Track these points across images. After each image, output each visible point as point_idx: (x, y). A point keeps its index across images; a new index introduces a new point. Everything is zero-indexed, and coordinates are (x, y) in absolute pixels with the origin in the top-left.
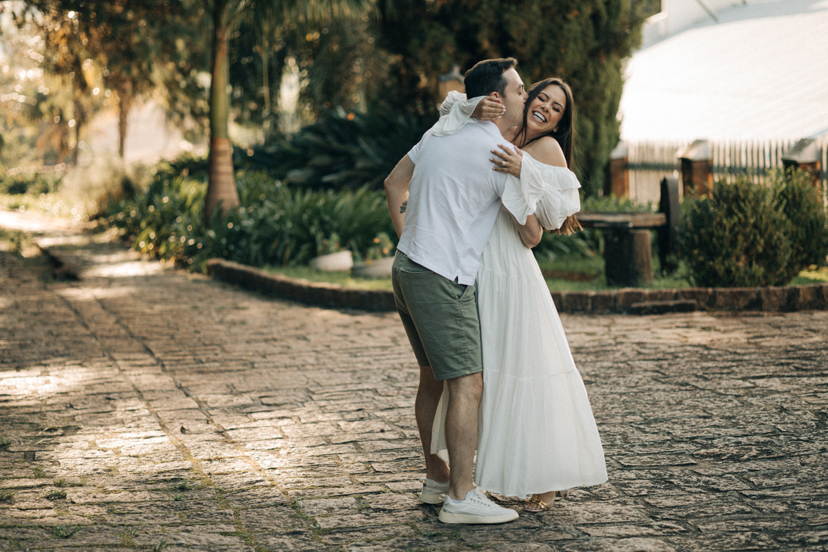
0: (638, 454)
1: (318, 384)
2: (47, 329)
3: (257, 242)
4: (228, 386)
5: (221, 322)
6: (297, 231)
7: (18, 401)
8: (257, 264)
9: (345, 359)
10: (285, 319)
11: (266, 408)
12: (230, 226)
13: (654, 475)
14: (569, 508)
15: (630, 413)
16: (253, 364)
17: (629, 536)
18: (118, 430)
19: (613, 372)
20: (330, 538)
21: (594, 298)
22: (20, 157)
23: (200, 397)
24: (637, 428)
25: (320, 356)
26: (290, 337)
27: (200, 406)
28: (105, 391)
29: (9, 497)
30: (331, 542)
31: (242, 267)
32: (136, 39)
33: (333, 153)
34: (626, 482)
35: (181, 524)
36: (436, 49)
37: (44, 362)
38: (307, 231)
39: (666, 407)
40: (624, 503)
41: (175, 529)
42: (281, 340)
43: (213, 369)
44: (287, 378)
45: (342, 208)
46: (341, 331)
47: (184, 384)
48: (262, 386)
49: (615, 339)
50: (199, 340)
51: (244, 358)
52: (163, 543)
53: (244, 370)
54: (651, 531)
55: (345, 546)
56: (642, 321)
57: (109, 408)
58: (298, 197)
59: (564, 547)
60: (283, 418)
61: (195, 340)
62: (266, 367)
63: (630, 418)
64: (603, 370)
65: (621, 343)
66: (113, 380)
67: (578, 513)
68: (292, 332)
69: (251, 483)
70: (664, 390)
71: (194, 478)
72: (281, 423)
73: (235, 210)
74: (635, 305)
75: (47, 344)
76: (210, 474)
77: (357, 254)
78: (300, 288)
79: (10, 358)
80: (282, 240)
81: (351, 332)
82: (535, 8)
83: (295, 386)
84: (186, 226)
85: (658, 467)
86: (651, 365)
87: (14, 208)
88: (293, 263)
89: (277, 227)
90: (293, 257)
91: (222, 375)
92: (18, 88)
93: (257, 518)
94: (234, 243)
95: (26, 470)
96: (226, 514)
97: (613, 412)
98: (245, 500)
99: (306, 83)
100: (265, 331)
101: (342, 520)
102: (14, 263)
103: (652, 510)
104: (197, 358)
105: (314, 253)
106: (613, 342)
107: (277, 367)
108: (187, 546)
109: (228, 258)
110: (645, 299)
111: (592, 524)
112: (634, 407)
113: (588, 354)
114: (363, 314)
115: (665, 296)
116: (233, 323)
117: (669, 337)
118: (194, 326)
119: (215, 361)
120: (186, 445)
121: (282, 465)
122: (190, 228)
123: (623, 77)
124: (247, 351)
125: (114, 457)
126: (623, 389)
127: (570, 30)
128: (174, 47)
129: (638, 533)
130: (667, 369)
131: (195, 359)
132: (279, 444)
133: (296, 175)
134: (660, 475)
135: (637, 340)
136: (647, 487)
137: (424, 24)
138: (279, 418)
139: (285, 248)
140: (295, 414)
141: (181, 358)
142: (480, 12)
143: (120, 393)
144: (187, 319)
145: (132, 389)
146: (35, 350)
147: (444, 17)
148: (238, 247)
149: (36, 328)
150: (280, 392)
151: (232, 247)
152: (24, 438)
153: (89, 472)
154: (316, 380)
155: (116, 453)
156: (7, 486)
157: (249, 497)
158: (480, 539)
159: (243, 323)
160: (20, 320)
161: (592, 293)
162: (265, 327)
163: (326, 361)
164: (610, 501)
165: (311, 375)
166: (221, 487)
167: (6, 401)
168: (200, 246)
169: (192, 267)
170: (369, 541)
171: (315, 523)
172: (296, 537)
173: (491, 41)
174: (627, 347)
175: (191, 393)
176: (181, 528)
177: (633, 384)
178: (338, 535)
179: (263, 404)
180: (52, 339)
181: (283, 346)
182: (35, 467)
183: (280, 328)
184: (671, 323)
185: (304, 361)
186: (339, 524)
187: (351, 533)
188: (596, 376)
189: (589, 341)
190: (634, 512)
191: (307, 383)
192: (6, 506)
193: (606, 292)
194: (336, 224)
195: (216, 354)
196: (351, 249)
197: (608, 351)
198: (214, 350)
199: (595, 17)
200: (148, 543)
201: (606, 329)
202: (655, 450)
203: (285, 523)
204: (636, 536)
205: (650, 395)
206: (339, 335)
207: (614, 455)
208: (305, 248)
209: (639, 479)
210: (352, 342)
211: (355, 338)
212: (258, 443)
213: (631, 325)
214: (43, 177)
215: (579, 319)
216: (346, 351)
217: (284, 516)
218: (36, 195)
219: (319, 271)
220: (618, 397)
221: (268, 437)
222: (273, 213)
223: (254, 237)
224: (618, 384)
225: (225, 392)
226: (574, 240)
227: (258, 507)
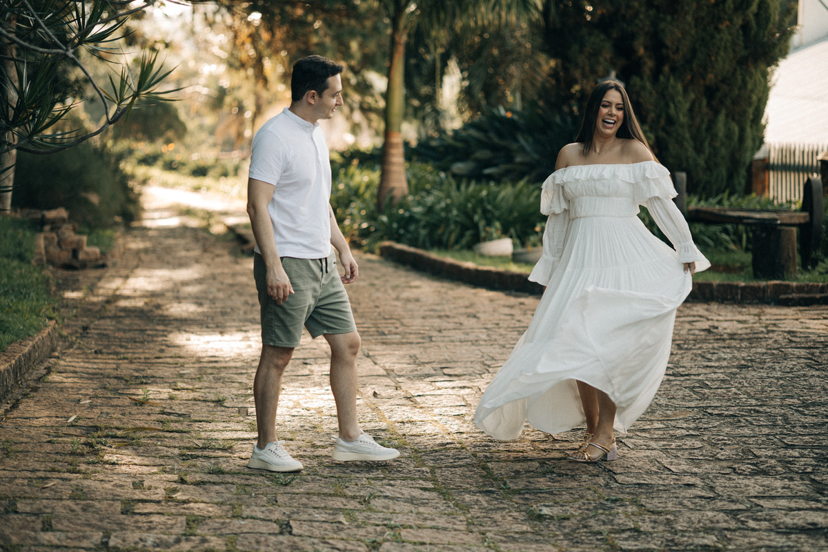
0: (800, 435)
1: (493, 359)
2: (243, 299)
3: (424, 227)
4: (411, 357)
5: (397, 299)
6: (461, 219)
7: (226, 362)
8: (424, 247)
9: (514, 337)
10: (455, 298)
11: (448, 378)
12: (401, 211)
13: (817, 454)
14: (740, 481)
15: (788, 397)
16: (430, 337)
17: (799, 509)
18: (317, 392)
19: (768, 358)
20: (520, 498)
21: (744, 288)
22: (200, 143)
23: (387, 366)
24: (797, 411)
25: (491, 333)
26: (462, 314)
27: (388, 374)
28: (302, 356)
29: (231, 447)
30: (521, 502)
31: (412, 250)
32: (315, 40)
33: (494, 148)
34: (791, 459)
35: (384, 478)
36: (595, 54)
37: (244, 328)
38: (471, 218)
39: (822, 392)
40: (791, 479)
41: (380, 483)
42: (454, 317)
43: (395, 341)
44: (464, 351)
45: (503, 198)
46: (507, 311)
47: (371, 353)
48: (442, 358)
49: (766, 327)
50: (379, 314)
51: (422, 332)
52: (371, 495)
53: (423, 343)
54: (820, 505)
55: (535, 506)
56: (790, 311)
57: (307, 372)
58: (463, 187)
59: (738, 516)
60: (464, 387)
61: (376, 314)
62: (443, 341)
63: (789, 401)
64: (758, 356)
65: (773, 331)
66: (307, 347)
67: (749, 486)
68: (463, 310)
69: (442, 445)
70: (819, 377)
71: (390, 438)
72: (463, 392)
73: (404, 197)
74: (782, 296)
75: (245, 313)
76: (404, 435)
77: (518, 242)
78: (468, 270)
79: (214, 323)
80: (447, 225)
81: (516, 312)
82: (689, 18)
83: (472, 360)
84: (360, 210)
85: (819, 447)
86: (803, 352)
87: (197, 189)
88: (457, 247)
89: (443, 214)
90: (457, 242)
91: (403, 346)
92: (202, 80)
93: (450, 476)
94: (403, 227)
95: (242, 423)
96: (423, 472)
97: (772, 394)
98: (438, 460)
99: (466, 83)
100: (438, 308)
101: (529, 482)
102: (206, 239)
103: (818, 486)
104: (380, 330)
105: (477, 239)
106: (764, 330)
107: (453, 341)
108: (392, 499)
109: (398, 240)
110: (793, 292)
111: (763, 497)
112: (791, 391)
113: (742, 340)
114: (526, 297)
115: (811, 289)
116: (408, 300)
117: (817, 327)
118: (373, 301)
119: (396, 334)
120: (380, 408)
121: (468, 429)
122: (364, 213)
123: (769, 84)
124: (423, 326)
125: (317, 416)
126: (779, 374)
127: (721, 39)
128: (348, 48)
129: (807, 506)
130: (819, 357)
131: (378, 331)
132: (463, 411)
133: (459, 167)
134: (822, 454)
135: (787, 329)
136: (812, 465)
137: (584, 31)
138: (461, 388)
139: (450, 233)
140: (475, 384)
141: (366, 329)
142: (637, 21)
143: (315, 358)
144: (366, 295)
145: (326, 356)
146: (235, 317)
147: (603, 25)
148: (407, 231)
149: (233, 297)
150: (459, 364)
151: (402, 231)
152: (236, 395)
153: (298, 428)
154: (491, 355)
155: (319, 413)
156: (228, 437)
157: (442, 457)
158: (659, 505)
159: (417, 300)
160: (219, 290)
161: (743, 284)
162: (438, 304)
163: (497, 337)
164: (778, 477)
165: (484, 349)
166: (416, 447)
167: (216, 362)
168: (372, 229)
169: (366, 248)
170: (556, 503)
171: (505, 484)
172: (489, 496)
173: (646, 48)
174: (777, 335)
175: (378, 362)
176: (385, 481)
177: (788, 370)
178: (527, 496)
179: (445, 374)
180: (249, 308)
181: (456, 323)
182: (249, 421)
183: (452, 306)
184: (818, 314)
185: (477, 336)
186: (527, 486)
187: (540, 495)
188: (752, 361)
189: (741, 329)
190: (801, 488)
191: (482, 357)
192: (227, 454)
193: (754, 283)
194: (497, 213)
195: (397, 328)
196: (511, 237)
197: (761, 338)
198: (393, 323)
199: (745, 27)
200: (358, 494)
201: (757, 318)
202: (816, 431)
203: (477, 482)
204: (806, 509)
205: (805, 380)
206: (506, 315)
207: (777, 434)
208: (468, 233)
209: (803, 457)
210: (519, 321)
211: (521, 318)
212: (444, 409)
213: (780, 315)
214: (222, 162)
215: (730, 308)
216: (514, 329)
217: (475, 476)
218: (217, 178)
219: (482, 256)
220: (775, 381)
221: (452, 404)
222: (439, 201)
223: (422, 223)
224: (774, 369)
225: (409, 362)
226: (718, 234)
227: (451, 467)
